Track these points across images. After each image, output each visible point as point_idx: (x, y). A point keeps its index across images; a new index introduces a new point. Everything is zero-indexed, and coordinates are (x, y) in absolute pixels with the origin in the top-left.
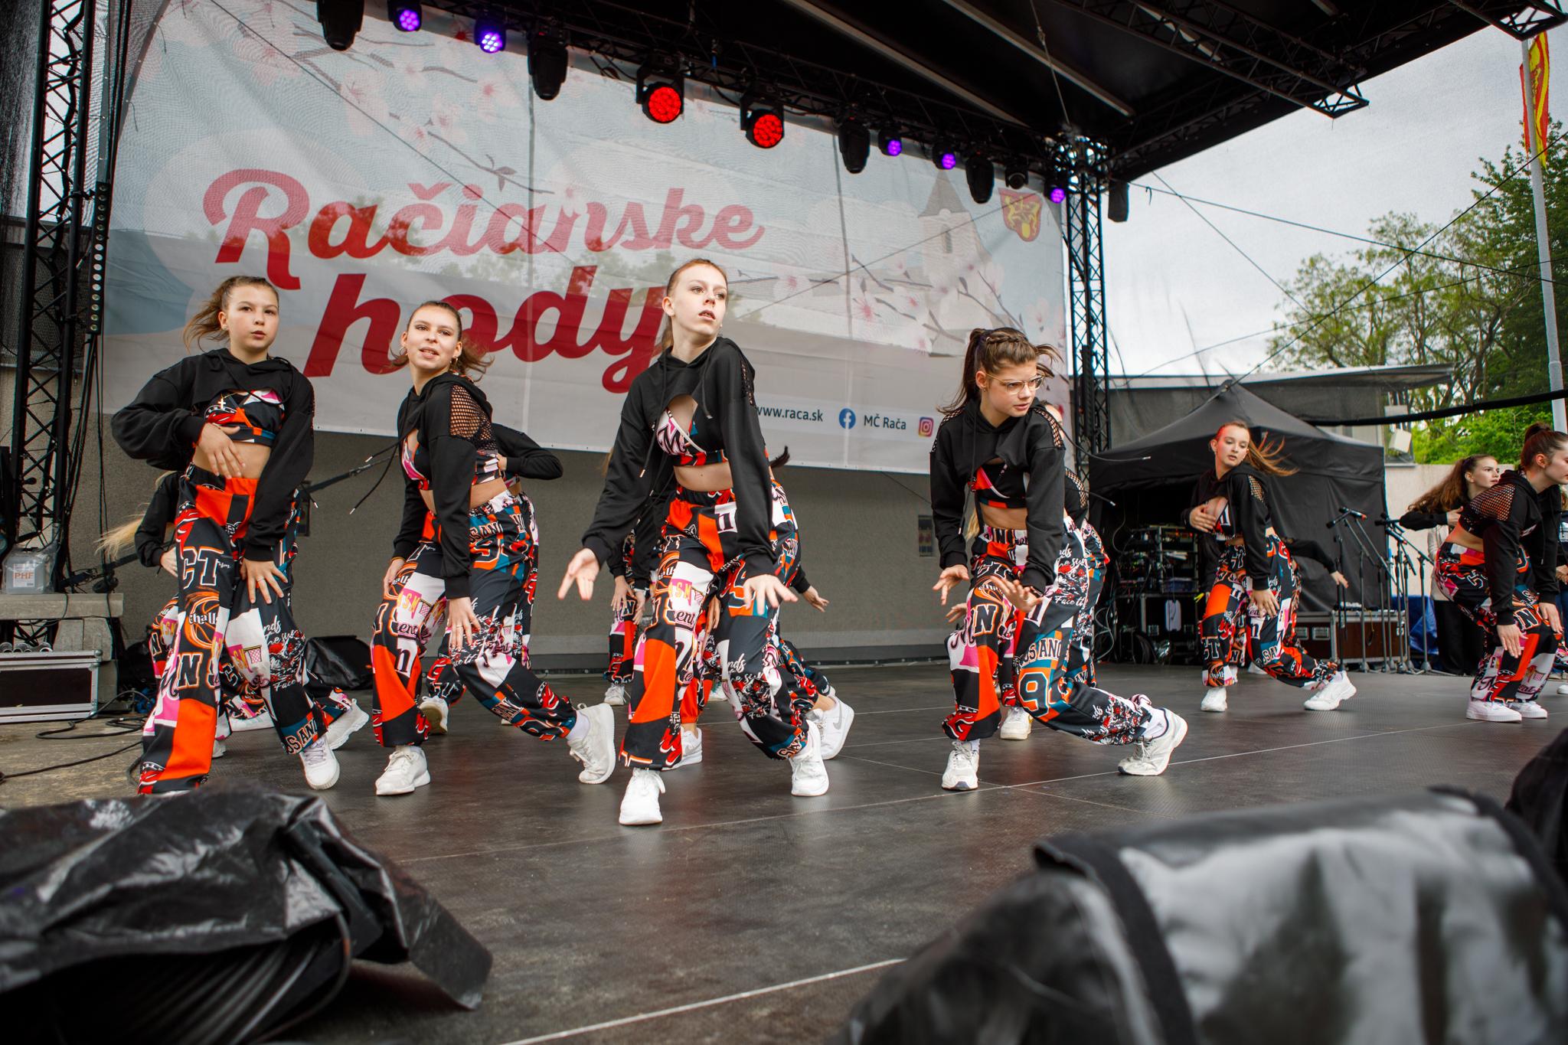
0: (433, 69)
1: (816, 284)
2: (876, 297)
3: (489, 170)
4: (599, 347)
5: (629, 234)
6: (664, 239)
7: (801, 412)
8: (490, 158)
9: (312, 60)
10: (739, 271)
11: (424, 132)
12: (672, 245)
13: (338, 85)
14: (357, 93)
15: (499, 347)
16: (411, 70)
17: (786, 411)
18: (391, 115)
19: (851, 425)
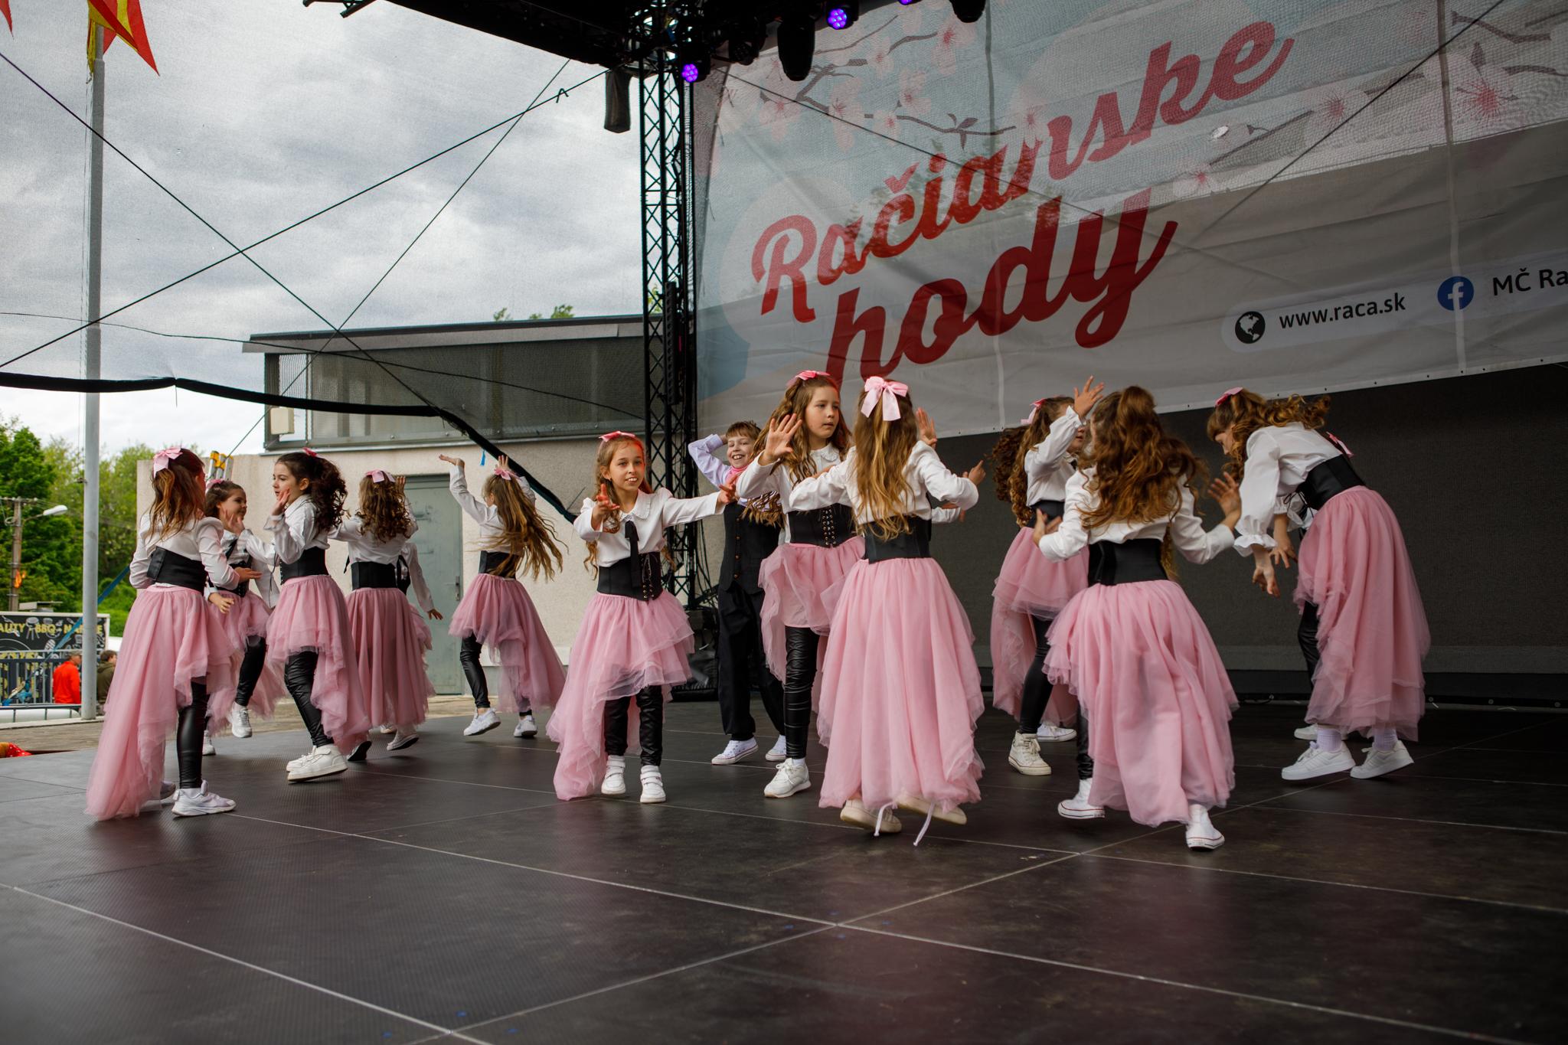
0: (899, 44)
1: (1376, 94)
2: (1507, 65)
3: (952, 131)
4: (1070, 296)
5: (1098, 141)
6: (1144, 126)
7: (1363, 305)
8: (952, 116)
9: (808, 95)
10: (1249, 127)
11: (894, 117)
12: (1154, 131)
13: (827, 108)
14: (839, 108)
15: (967, 327)
16: (880, 58)
17: (1336, 310)
18: (867, 116)
19: (1465, 302)
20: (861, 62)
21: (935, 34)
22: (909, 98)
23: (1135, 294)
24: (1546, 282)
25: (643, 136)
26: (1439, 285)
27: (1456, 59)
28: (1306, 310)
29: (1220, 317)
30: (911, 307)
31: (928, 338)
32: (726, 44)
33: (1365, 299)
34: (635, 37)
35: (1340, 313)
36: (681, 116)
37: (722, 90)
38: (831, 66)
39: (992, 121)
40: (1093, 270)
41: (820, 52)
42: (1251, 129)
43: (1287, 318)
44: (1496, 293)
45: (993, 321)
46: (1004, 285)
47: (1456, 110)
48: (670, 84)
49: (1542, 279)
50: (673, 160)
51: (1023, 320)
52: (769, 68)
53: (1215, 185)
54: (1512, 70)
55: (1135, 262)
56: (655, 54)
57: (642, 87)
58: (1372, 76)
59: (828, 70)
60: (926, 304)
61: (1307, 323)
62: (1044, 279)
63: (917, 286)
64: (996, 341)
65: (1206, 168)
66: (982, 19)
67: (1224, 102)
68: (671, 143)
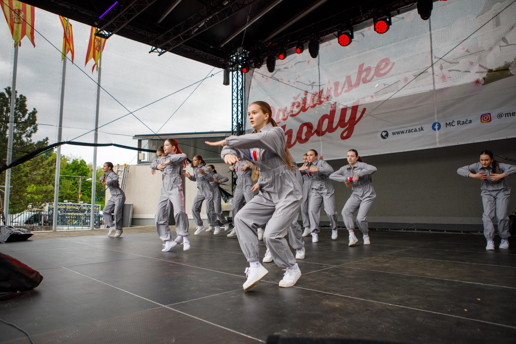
0: (296, 63)
1: (417, 76)
2: (449, 69)
3: (309, 85)
4: (339, 126)
5: (346, 88)
6: (357, 84)
7: (413, 129)
8: (310, 81)
9: (274, 76)
10: (384, 84)
11: (295, 82)
12: (360, 85)
13: (278, 79)
14: (282, 79)
15: (313, 134)
16: (292, 67)
17: (406, 131)
18: (288, 81)
19: (439, 129)
20: (287, 68)
21: (306, 61)
22: (299, 77)
23: (355, 126)
24: (459, 124)
25: (233, 86)
26: (432, 124)
27: (436, 68)
28: (399, 130)
29: (377, 132)
30: (299, 129)
31: (303, 137)
32: (253, 64)
33: (414, 128)
34: (231, 62)
35: (407, 131)
36: (242, 82)
37: (252, 75)
38: (280, 69)
39: (319, 83)
40: (344, 120)
41: (277, 65)
42: (385, 85)
43: (394, 132)
44: (446, 127)
45: (319, 133)
46: (322, 124)
47: (436, 80)
48: (240, 73)
49: (458, 123)
50: (240, 92)
51: (327, 132)
52: (264, 69)
53: (375, 99)
54: (450, 71)
55: (355, 118)
56: (236, 66)
57: (233, 74)
58: (415, 72)
59: (279, 70)
60: (303, 128)
61: (399, 134)
62: (333, 122)
63: (300, 124)
64: (320, 138)
65: (373, 95)
66: (317, 57)
67: (377, 78)
68: (240, 88)
